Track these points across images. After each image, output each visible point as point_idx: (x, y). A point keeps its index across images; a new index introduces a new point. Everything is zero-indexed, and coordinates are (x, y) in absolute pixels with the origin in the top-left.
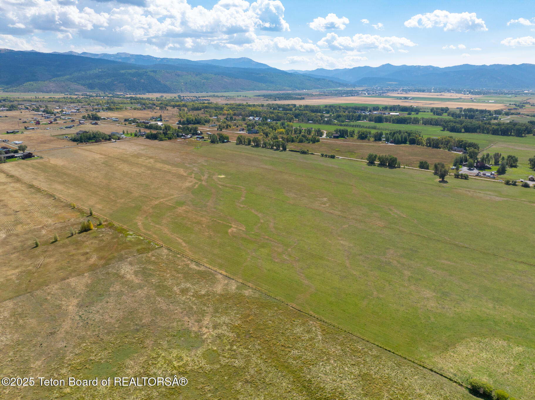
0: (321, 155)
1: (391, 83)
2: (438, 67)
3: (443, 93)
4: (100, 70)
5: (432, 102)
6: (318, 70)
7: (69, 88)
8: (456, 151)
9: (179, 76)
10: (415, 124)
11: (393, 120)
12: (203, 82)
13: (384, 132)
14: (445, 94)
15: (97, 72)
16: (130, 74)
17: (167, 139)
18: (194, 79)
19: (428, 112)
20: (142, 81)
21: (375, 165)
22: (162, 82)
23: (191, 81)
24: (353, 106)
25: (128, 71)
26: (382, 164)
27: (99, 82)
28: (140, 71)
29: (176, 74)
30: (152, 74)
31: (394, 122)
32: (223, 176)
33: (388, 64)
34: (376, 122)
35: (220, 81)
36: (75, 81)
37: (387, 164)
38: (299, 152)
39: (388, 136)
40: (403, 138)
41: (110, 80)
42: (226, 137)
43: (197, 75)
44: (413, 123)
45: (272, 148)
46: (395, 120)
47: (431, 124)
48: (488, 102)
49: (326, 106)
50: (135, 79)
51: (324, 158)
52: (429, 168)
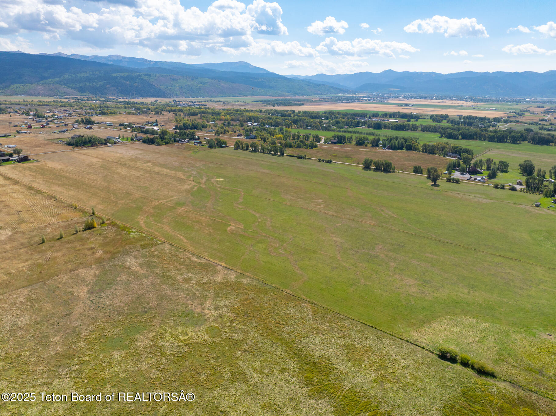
0: (319, 160)
1: (392, 89)
2: (441, 74)
3: (444, 101)
4: (91, 73)
5: (433, 109)
6: (318, 75)
7: (58, 91)
8: (450, 157)
9: (174, 79)
10: (413, 130)
11: (392, 127)
12: (200, 87)
13: (381, 138)
14: (447, 101)
15: (88, 75)
16: (123, 77)
17: (165, 144)
18: (189, 84)
19: (428, 119)
20: (136, 84)
21: (371, 170)
22: (156, 86)
23: (186, 86)
24: (353, 112)
25: (121, 74)
26: (378, 169)
27: (90, 86)
28: (133, 74)
29: (171, 78)
30: (146, 78)
31: (392, 129)
32: (222, 179)
33: (390, 70)
34: (374, 128)
35: (216, 86)
36: (65, 84)
37: (383, 169)
38: (296, 157)
39: (385, 143)
40: (400, 145)
41: (102, 83)
42: (224, 142)
43: (192, 79)
44: (411, 130)
45: (270, 153)
46: (394, 127)
47: (429, 131)
48: (489, 110)
49: (325, 113)
50: (128, 83)
51: (321, 163)
52: (423, 173)
